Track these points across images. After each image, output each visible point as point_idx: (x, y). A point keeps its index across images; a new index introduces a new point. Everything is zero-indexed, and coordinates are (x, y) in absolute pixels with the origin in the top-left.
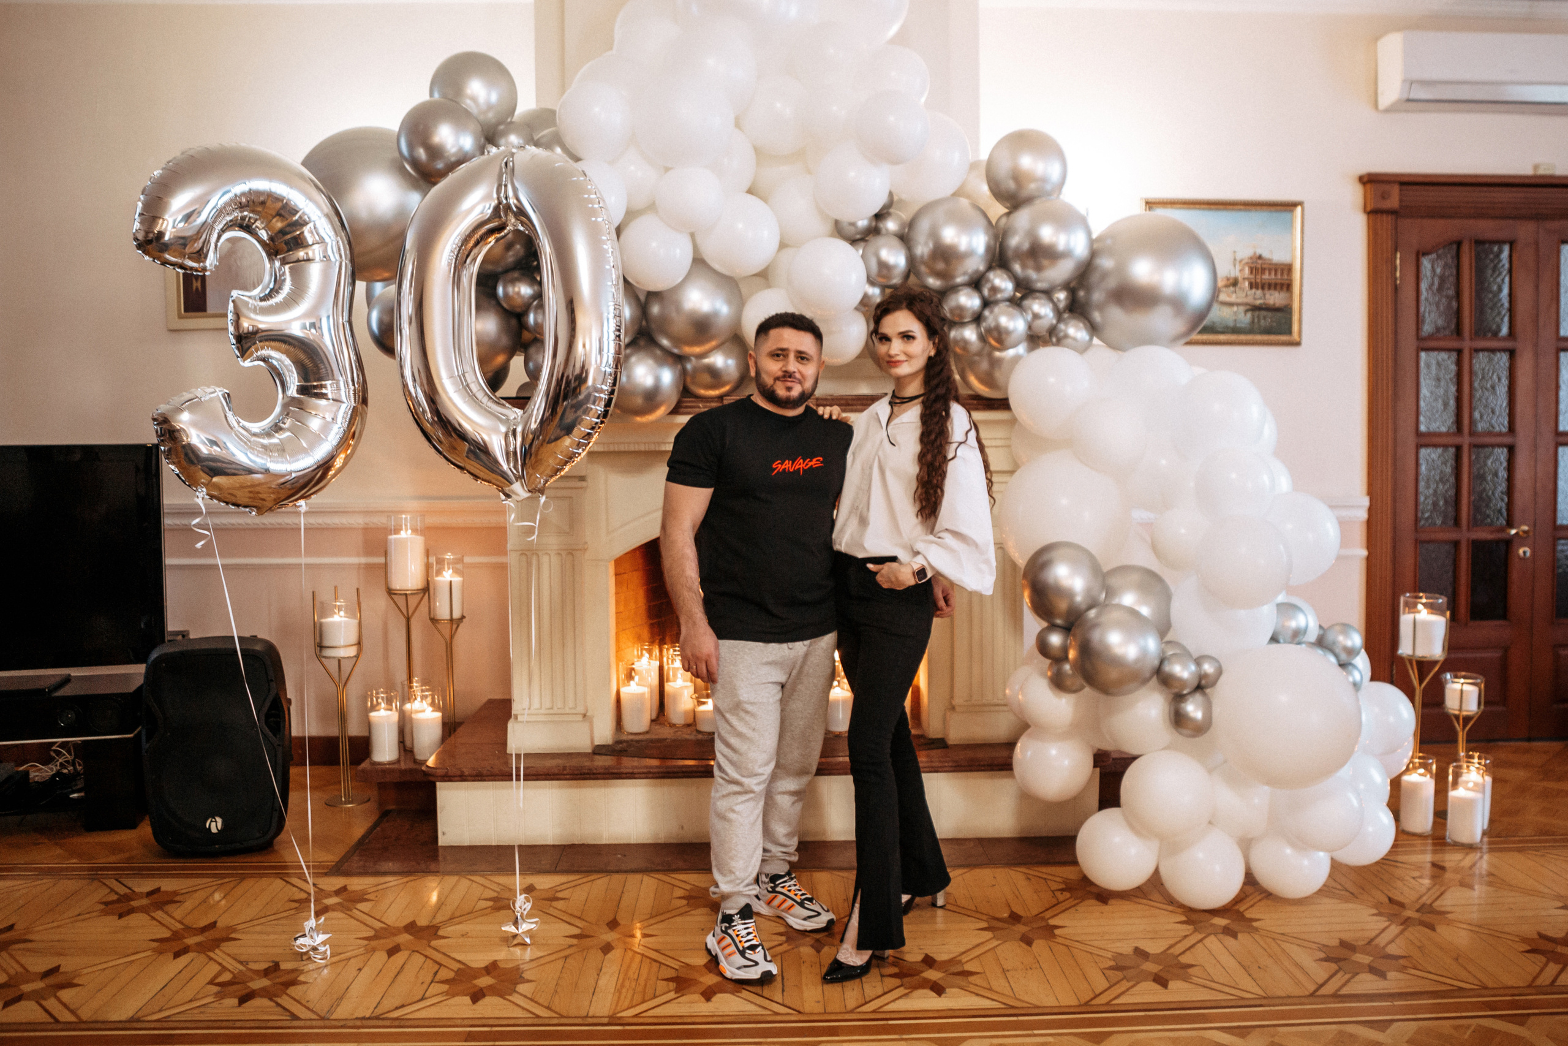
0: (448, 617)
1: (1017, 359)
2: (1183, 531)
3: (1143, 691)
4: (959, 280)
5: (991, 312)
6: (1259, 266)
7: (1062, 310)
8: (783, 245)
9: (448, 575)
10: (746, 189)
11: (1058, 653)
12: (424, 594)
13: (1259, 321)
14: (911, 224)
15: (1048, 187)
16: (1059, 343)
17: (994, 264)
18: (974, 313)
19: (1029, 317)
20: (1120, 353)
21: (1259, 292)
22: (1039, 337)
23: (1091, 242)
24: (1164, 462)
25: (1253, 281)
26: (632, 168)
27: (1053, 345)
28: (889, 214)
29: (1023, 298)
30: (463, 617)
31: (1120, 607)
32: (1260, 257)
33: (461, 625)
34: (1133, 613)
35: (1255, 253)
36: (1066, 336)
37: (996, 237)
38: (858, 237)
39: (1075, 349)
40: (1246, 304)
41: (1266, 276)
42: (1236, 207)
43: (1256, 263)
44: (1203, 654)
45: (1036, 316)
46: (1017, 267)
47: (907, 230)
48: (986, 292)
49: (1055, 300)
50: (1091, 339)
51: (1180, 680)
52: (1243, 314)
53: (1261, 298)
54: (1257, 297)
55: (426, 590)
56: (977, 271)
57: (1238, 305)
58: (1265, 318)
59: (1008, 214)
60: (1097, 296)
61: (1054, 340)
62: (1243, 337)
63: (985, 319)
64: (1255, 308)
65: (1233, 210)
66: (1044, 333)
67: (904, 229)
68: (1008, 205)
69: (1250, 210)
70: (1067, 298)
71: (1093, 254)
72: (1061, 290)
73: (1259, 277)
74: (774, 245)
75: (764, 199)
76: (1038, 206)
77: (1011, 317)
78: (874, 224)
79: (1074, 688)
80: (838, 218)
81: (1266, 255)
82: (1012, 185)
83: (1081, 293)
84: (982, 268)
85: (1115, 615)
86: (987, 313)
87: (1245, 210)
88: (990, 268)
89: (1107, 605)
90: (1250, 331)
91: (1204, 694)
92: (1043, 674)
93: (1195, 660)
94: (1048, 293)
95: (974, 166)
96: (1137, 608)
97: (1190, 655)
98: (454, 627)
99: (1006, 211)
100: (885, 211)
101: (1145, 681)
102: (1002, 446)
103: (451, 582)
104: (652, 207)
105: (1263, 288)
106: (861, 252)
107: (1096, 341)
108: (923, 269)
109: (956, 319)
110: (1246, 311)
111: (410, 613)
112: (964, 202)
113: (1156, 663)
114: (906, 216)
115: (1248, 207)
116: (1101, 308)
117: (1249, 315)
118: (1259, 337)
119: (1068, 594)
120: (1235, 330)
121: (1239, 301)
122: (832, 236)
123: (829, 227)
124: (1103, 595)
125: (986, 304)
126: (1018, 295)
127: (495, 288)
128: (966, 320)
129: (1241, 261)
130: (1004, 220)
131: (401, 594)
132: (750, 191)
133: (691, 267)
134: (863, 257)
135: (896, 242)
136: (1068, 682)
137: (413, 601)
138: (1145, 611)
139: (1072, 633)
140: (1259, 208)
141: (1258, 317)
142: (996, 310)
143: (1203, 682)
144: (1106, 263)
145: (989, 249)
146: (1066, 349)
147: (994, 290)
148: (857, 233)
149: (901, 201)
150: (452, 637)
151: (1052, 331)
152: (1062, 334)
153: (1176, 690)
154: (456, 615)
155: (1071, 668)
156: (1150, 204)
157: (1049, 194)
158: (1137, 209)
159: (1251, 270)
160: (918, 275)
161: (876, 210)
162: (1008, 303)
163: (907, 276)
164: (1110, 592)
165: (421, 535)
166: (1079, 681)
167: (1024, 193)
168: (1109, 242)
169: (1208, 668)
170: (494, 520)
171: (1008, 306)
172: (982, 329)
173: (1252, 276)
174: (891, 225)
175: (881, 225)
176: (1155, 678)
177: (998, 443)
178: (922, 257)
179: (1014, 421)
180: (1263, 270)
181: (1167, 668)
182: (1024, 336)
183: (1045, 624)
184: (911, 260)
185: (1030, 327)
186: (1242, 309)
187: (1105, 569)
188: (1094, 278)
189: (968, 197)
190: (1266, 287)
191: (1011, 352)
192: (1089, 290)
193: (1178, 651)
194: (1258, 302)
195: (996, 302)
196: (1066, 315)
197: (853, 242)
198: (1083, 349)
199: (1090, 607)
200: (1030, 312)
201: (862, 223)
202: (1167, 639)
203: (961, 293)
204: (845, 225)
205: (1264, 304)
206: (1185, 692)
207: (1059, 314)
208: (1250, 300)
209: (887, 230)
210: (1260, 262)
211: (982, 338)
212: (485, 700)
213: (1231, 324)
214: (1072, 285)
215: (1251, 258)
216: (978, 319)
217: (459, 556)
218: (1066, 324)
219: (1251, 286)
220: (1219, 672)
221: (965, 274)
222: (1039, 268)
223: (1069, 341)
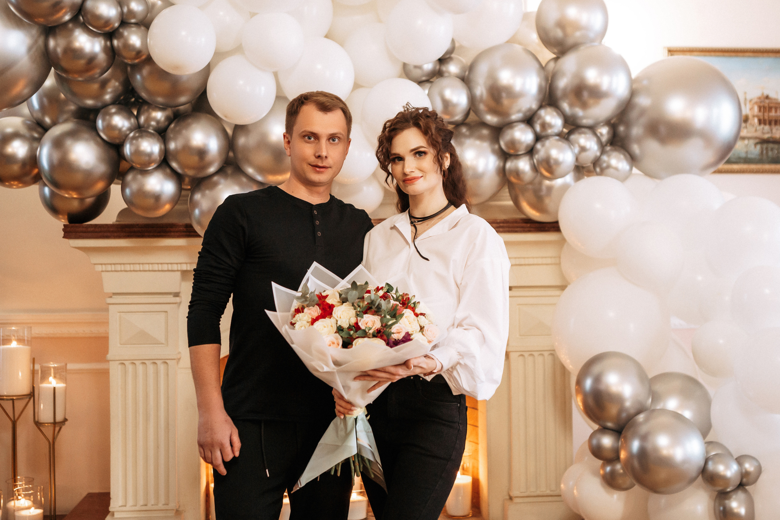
0: (52, 420)
1: (565, 188)
2: (721, 341)
3: (690, 489)
4: (514, 117)
5: (543, 146)
6: (766, 105)
7: (604, 143)
8: (357, 86)
9: (53, 382)
10: (325, 35)
11: (610, 455)
12: (30, 399)
13: (767, 153)
14: (471, 68)
15: (592, 35)
16: (602, 172)
17: (544, 104)
18: (527, 146)
19: (577, 150)
20: (658, 181)
21: (767, 128)
22: (583, 167)
23: (632, 81)
24: (700, 278)
25: (762, 118)
26: (221, 13)
27: (598, 174)
28: (450, 59)
29: (570, 133)
30: (65, 420)
31: (664, 411)
32: (767, 97)
33: (64, 428)
34: (678, 416)
35: (763, 94)
36: (609, 166)
37: (547, 79)
38: (424, 78)
39: (617, 178)
40: (756, 138)
41: (773, 114)
42: (747, 54)
43: (764, 102)
44: (744, 454)
45: (583, 149)
46: (565, 106)
47: (467, 73)
48: (538, 128)
49: (599, 135)
50: (631, 169)
51: (723, 478)
52: (753, 146)
53: (768, 133)
54: (765, 132)
55: (32, 395)
56: (530, 110)
57: (749, 138)
58: (772, 149)
59: (556, 59)
60: (636, 131)
61: (598, 170)
62: (753, 167)
63: (537, 152)
64: (763, 142)
65: (743, 56)
66: (589, 165)
67: (465, 72)
68: (556, 51)
69: (758, 57)
70: (608, 133)
71: (633, 93)
72: (603, 126)
73: (766, 114)
74: (350, 84)
75: (342, 44)
76: (583, 52)
77: (560, 150)
78: (438, 67)
79: (625, 486)
80: (406, 62)
81: (772, 95)
82: (559, 33)
83: (622, 129)
84: (534, 106)
85: (663, 419)
86: (539, 146)
87: (754, 57)
88: (541, 107)
89: (654, 410)
90: (760, 161)
91: (746, 491)
92: (595, 473)
93: (736, 459)
94: (592, 128)
95: (526, 16)
96: (680, 412)
97: (731, 455)
98: (57, 429)
99: (554, 56)
100: (448, 56)
101: (692, 480)
102: (551, 264)
103: (54, 388)
104: (238, 49)
105: (770, 124)
106: (427, 92)
107: (635, 170)
108: (482, 107)
109: (512, 152)
110: (756, 144)
111: (16, 417)
112: (518, 48)
113: (702, 463)
114: (466, 60)
115: (756, 54)
116: (639, 141)
117: (759, 147)
118: (767, 167)
119: (618, 399)
120: (747, 160)
121: (749, 135)
122: (400, 77)
123: (398, 68)
124: (650, 400)
125: (538, 138)
126: (565, 130)
127: (95, 122)
128: (520, 153)
129: (751, 101)
130: (552, 65)
131: (7, 400)
132: (326, 37)
133: (275, 101)
134: (429, 95)
135: (459, 83)
136: (620, 481)
137: (19, 405)
138: (687, 414)
139: (622, 436)
140: (766, 54)
141: (767, 149)
142: (548, 143)
143: (744, 480)
144: (643, 101)
145: (540, 89)
146: (609, 178)
147: (544, 126)
148: (423, 76)
149: (461, 47)
150: (54, 438)
151: (596, 162)
152: (605, 165)
153: (720, 488)
154: (59, 418)
155: (623, 468)
156: (671, 52)
157: (592, 41)
158: (662, 55)
159: (760, 108)
160: (477, 112)
161: (440, 56)
162: (557, 138)
163: (467, 114)
164: (655, 397)
165: (28, 345)
166: (629, 480)
167: (570, 41)
168: (645, 82)
169: (749, 466)
170: (95, 330)
171: (558, 140)
172: (535, 161)
173: (761, 114)
174: (453, 68)
175: (444, 68)
176: (700, 477)
177: (549, 261)
178: (481, 96)
179: (563, 241)
180: (770, 109)
181: (711, 466)
182: (573, 167)
183: (596, 427)
184: (472, 100)
185: (577, 159)
186: (752, 142)
187: (650, 376)
188: (633, 114)
189: (520, 44)
190: (773, 123)
191: (559, 182)
192: (628, 125)
193: (719, 452)
194: (766, 136)
195: (547, 137)
196: (608, 148)
197: (420, 83)
198: (624, 178)
199: (639, 412)
200: (577, 145)
201: (428, 67)
202: (709, 439)
203: (516, 129)
204: (411, 68)
205: (771, 137)
206: (729, 490)
207: (602, 147)
208: (759, 134)
209: (449, 73)
210: (767, 101)
211: (535, 169)
212: (84, 494)
213: (743, 155)
214: (612, 122)
215: (759, 98)
216: (531, 151)
217: (63, 364)
218: (609, 156)
219: (760, 122)
220: (759, 470)
221: (519, 111)
222: (584, 106)
223: (611, 171)
